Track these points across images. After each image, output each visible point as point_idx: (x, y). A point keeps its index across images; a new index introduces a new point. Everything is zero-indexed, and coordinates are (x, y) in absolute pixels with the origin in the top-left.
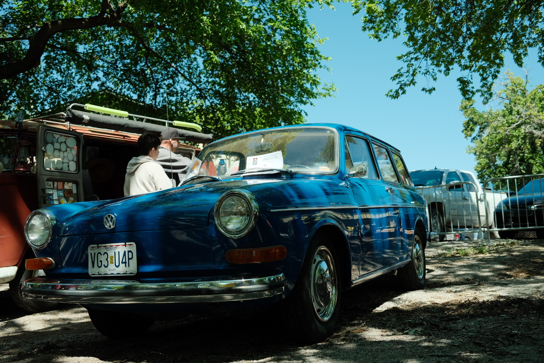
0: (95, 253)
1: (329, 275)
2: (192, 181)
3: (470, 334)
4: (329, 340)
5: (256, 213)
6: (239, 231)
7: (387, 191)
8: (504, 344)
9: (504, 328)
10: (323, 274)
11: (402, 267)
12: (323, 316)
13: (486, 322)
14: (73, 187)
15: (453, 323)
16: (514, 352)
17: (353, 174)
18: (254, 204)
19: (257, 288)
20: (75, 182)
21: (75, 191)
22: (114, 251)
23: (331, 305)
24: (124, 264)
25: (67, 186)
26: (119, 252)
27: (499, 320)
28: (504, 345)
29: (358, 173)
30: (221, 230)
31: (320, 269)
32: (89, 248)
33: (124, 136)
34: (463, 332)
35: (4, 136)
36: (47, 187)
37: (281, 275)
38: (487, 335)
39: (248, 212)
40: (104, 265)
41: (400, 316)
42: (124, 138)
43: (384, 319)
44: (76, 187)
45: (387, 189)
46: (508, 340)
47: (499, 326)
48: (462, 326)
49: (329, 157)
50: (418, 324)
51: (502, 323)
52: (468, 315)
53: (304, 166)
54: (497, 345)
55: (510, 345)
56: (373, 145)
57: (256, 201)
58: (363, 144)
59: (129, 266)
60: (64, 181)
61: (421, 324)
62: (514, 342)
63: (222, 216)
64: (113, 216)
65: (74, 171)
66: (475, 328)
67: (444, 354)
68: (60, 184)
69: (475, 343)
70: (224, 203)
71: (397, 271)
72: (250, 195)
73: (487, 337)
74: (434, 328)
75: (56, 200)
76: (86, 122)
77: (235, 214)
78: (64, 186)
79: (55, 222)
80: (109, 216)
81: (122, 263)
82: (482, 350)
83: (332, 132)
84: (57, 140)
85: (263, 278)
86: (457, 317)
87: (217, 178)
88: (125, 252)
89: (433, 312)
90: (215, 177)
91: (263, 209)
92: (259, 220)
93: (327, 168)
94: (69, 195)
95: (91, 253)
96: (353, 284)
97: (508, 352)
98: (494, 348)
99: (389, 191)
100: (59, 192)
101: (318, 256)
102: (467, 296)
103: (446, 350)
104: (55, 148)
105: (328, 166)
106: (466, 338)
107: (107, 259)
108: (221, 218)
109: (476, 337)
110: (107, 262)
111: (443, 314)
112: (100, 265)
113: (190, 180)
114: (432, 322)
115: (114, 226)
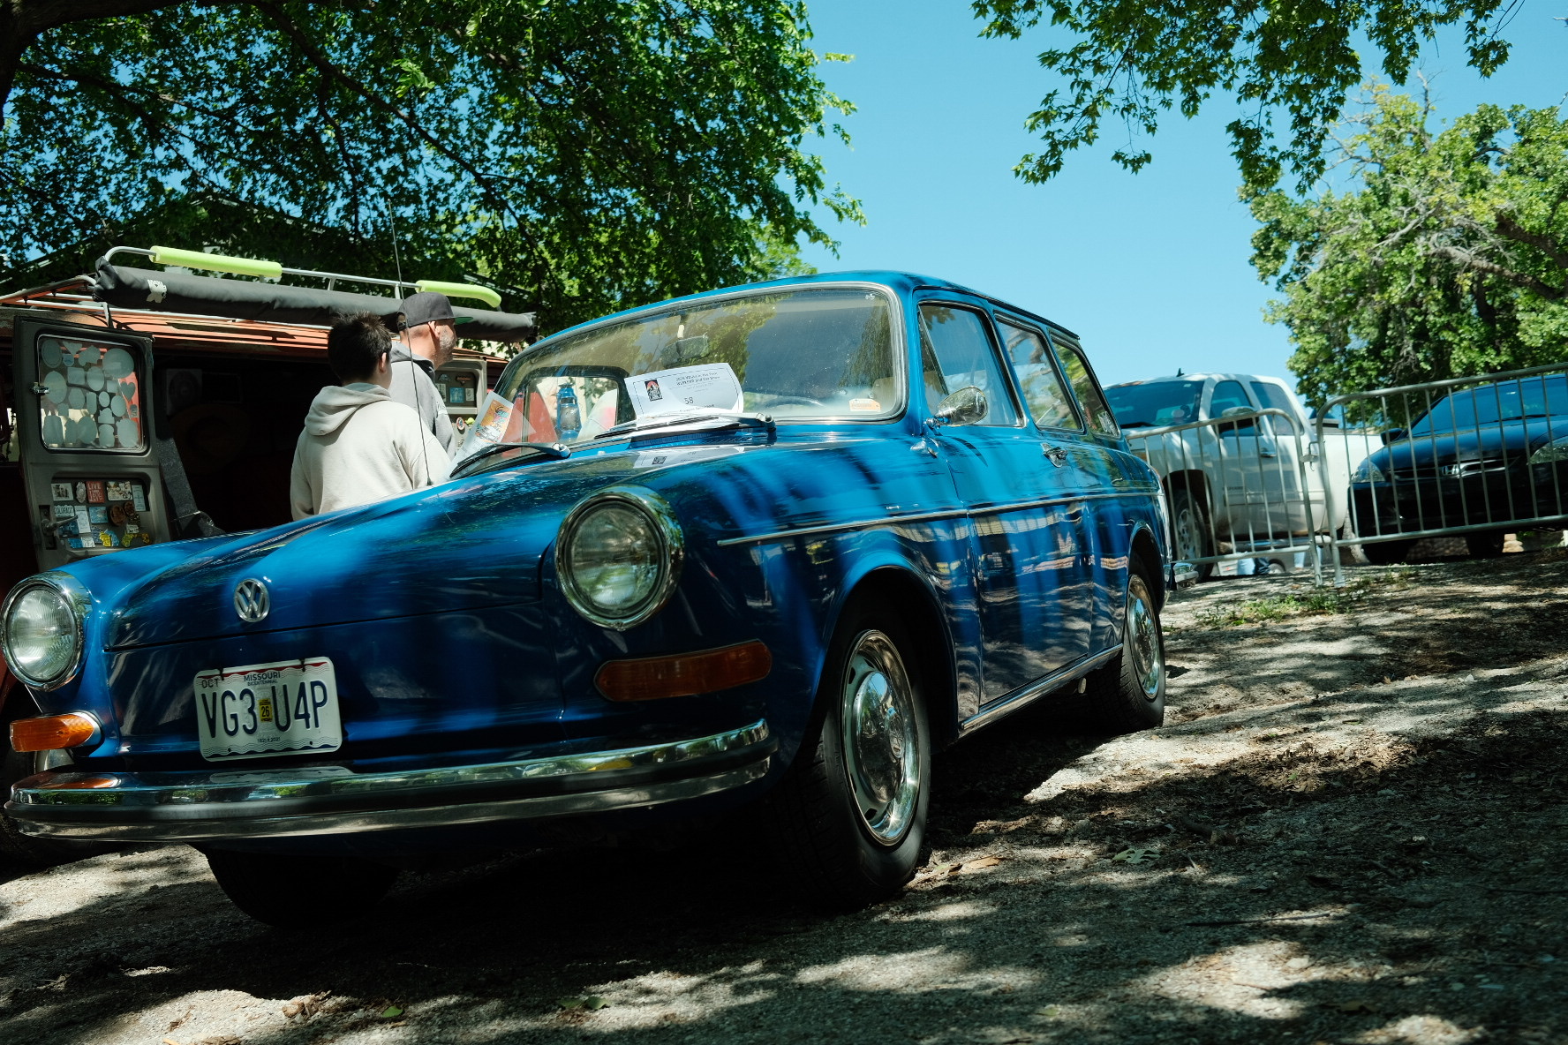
0: (215, 695)
1: (893, 710)
2: (483, 461)
3: (1298, 852)
4: (903, 894)
5: (677, 553)
6: (633, 607)
7: (1047, 456)
8: (1391, 876)
9: (1391, 828)
10: (879, 707)
11: (1100, 667)
12: (883, 829)
13: (1341, 814)
14: (135, 494)
15: (1247, 822)
16: (1421, 899)
17: (948, 417)
18: (669, 527)
20: (140, 481)
21: (138, 506)
22: (269, 685)
23: (905, 796)
24: (302, 721)
25: (117, 493)
26: (285, 687)
27: (1376, 807)
28: (1393, 880)
29: (961, 412)
30: (579, 607)
31: (867, 694)
32: (195, 680)
33: (275, 335)
34: (1279, 848)
36: (55, 498)
37: (760, 724)
38: (1345, 854)
39: (655, 551)
40: (244, 727)
41: (1100, 809)
42: (274, 340)
43: (1054, 821)
44: (141, 494)
45: (1045, 450)
46: (1403, 865)
47: (1375, 825)
48: (1273, 830)
49: (877, 371)
50: (1151, 830)
51: (1385, 813)
52: (1289, 797)
53: (804, 399)
54: (1374, 880)
55: (1407, 878)
56: (1001, 326)
57: (673, 520)
58: (972, 325)
60: (104, 480)
61: (1160, 832)
62: (1418, 869)
63: (577, 568)
64: (260, 584)
65: (136, 447)
66: (1311, 833)
67: (1228, 918)
68: (95, 488)
69: (1314, 881)
70: (581, 530)
71: (1084, 682)
72: (656, 501)
73: (1343, 858)
74: (1198, 840)
75: (86, 535)
76: (159, 300)
77: (617, 559)
78: (105, 493)
80: (249, 585)
81: (297, 716)
82: (1334, 897)
83: (881, 296)
84: (76, 358)
85: (709, 738)
86: (1260, 803)
87: (556, 448)
88: (303, 685)
89: (1192, 794)
90: (550, 446)
91: (695, 540)
92: (687, 572)
93: (870, 401)
94: (124, 518)
95: (203, 696)
96: (963, 728)
97: (1404, 900)
98: (1366, 890)
99: (1053, 457)
100: (92, 511)
101: (861, 659)
102: (1283, 739)
103: (1234, 904)
104: (71, 382)
105: (875, 398)
106: (1286, 866)
107: (251, 710)
108: (576, 573)
109: (1313, 861)
110: (251, 717)
111: (1219, 796)
112: (231, 728)
113: (477, 459)
114: (1190, 822)
115: (265, 614)
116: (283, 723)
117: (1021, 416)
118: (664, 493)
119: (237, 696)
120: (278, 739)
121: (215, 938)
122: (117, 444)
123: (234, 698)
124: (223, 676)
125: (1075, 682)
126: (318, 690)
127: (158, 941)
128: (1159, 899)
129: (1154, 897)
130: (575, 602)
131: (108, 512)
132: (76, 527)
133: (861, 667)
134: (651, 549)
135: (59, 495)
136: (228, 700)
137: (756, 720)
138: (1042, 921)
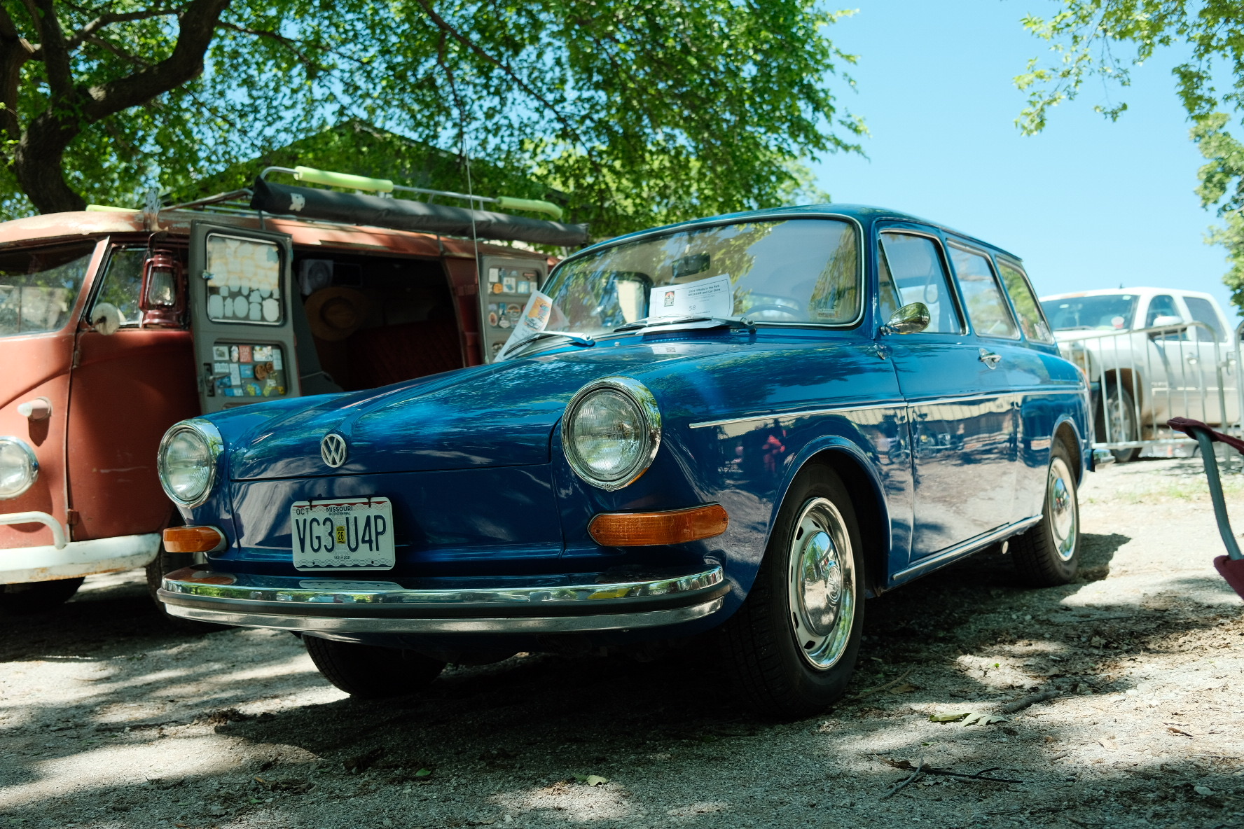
0: (305, 520)
1: (833, 564)
2: (527, 346)
5: (656, 432)
6: (619, 474)
10: (822, 560)
11: (1020, 534)
12: (818, 658)
14: (274, 357)
18: (653, 413)
20: (279, 346)
21: (277, 366)
22: (344, 516)
23: (840, 633)
24: (368, 545)
25: (263, 354)
26: (356, 518)
29: (909, 322)
30: (578, 470)
31: (813, 549)
32: (292, 508)
36: (216, 358)
39: (639, 429)
40: (325, 546)
44: (279, 357)
45: (983, 354)
56: (951, 250)
57: (655, 406)
58: (926, 251)
59: (378, 549)
60: (252, 344)
63: (578, 439)
64: (341, 439)
65: (277, 321)
68: (246, 350)
71: (1006, 544)
72: (643, 391)
75: (237, 387)
76: (299, 209)
77: (609, 434)
78: (252, 355)
80: (332, 439)
81: (364, 541)
85: (675, 579)
87: (584, 338)
88: (368, 518)
91: (670, 423)
93: (834, 311)
94: (265, 374)
95: (297, 521)
99: (987, 361)
101: (809, 521)
107: (330, 534)
108: (577, 443)
110: (330, 539)
115: (344, 461)
116: (353, 546)
117: (963, 326)
118: (649, 385)
119: (321, 522)
120: (349, 557)
122: (263, 319)
123: (319, 524)
124: (311, 506)
125: (999, 544)
130: (574, 466)
131: (254, 370)
132: (230, 380)
133: (809, 527)
134: (636, 428)
135: (219, 355)
136: (315, 524)
137: (714, 568)
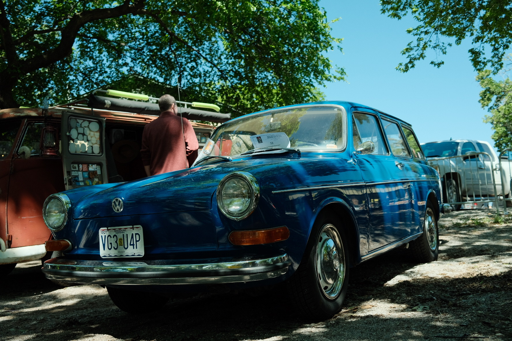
0: (105, 236)
1: (335, 253)
2: (204, 161)
3: (480, 312)
4: (336, 316)
5: (257, 195)
6: (241, 213)
7: (397, 166)
10: (330, 251)
11: (414, 239)
12: (330, 294)
13: (498, 298)
14: (98, 169)
15: (463, 298)
17: (361, 151)
18: (255, 186)
19: (260, 269)
20: (100, 164)
21: (99, 172)
22: (122, 234)
23: (339, 282)
24: (132, 246)
25: (92, 168)
26: (127, 235)
29: (366, 150)
30: (224, 212)
31: (327, 246)
32: (100, 230)
33: (146, 119)
34: (473, 310)
35: (32, 123)
36: (72, 169)
37: (285, 255)
38: (498, 314)
39: (250, 194)
40: (114, 247)
41: (410, 290)
42: (145, 121)
43: (393, 294)
44: (100, 169)
45: (397, 163)
48: (472, 302)
49: (337, 136)
50: (428, 299)
52: (479, 290)
53: (312, 144)
54: (508, 325)
56: (382, 120)
58: (372, 120)
59: (137, 248)
60: (88, 164)
61: (432, 300)
64: (120, 200)
65: (99, 154)
66: (486, 305)
67: (450, 335)
68: (85, 166)
69: (484, 323)
70: (226, 185)
71: (408, 245)
72: (251, 177)
73: (496, 315)
74: (444, 304)
75: (81, 181)
76: (108, 107)
77: (237, 196)
78: (88, 168)
79: (70, 206)
80: (117, 200)
81: (131, 245)
82: (491, 330)
83: (339, 109)
84: (81, 125)
85: (267, 259)
86: (468, 292)
87: (228, 158)
88: (133, 234)
89: (444, 287)
90: (225, 157)
92: (260, 201)
93: (334, 145)
94: (94, 176)
95: (102, 236)
96: (362, 260)
98: (504, 329)
99: (399, 166)
100: (84, 173)
101: (325, 234)
102: (480, 268)
103: (453, 330)
104: (79, 132)
105: (335, 144)
106: (475, 317)
107: (116, 242)
108: (223, 200)
109: (485, 315)
110: (116, 244)
111: (454, 288)
112: (110, 248)
113: (203, 161)
114: (442, 297)
115: (122, 210)
117: (388, 152)
118: (254, 175)
119: (112, 237)
120: (124, 252)
121: (110, 315)
122: (93, 153)
123: (111, 237)
124: (108, 230)
125: (405, 245)
126: (137, 236)
127: (92, 315)
128: (426, 326)
129: (424, 325)
130: (222, 210)
131: (89, 174)
132: (78, 179)
133: (325, 237)
134: (249, 193)
135: (74, 168)
136: (109, 237)
137: (284, 254)
138: (382, 331)
